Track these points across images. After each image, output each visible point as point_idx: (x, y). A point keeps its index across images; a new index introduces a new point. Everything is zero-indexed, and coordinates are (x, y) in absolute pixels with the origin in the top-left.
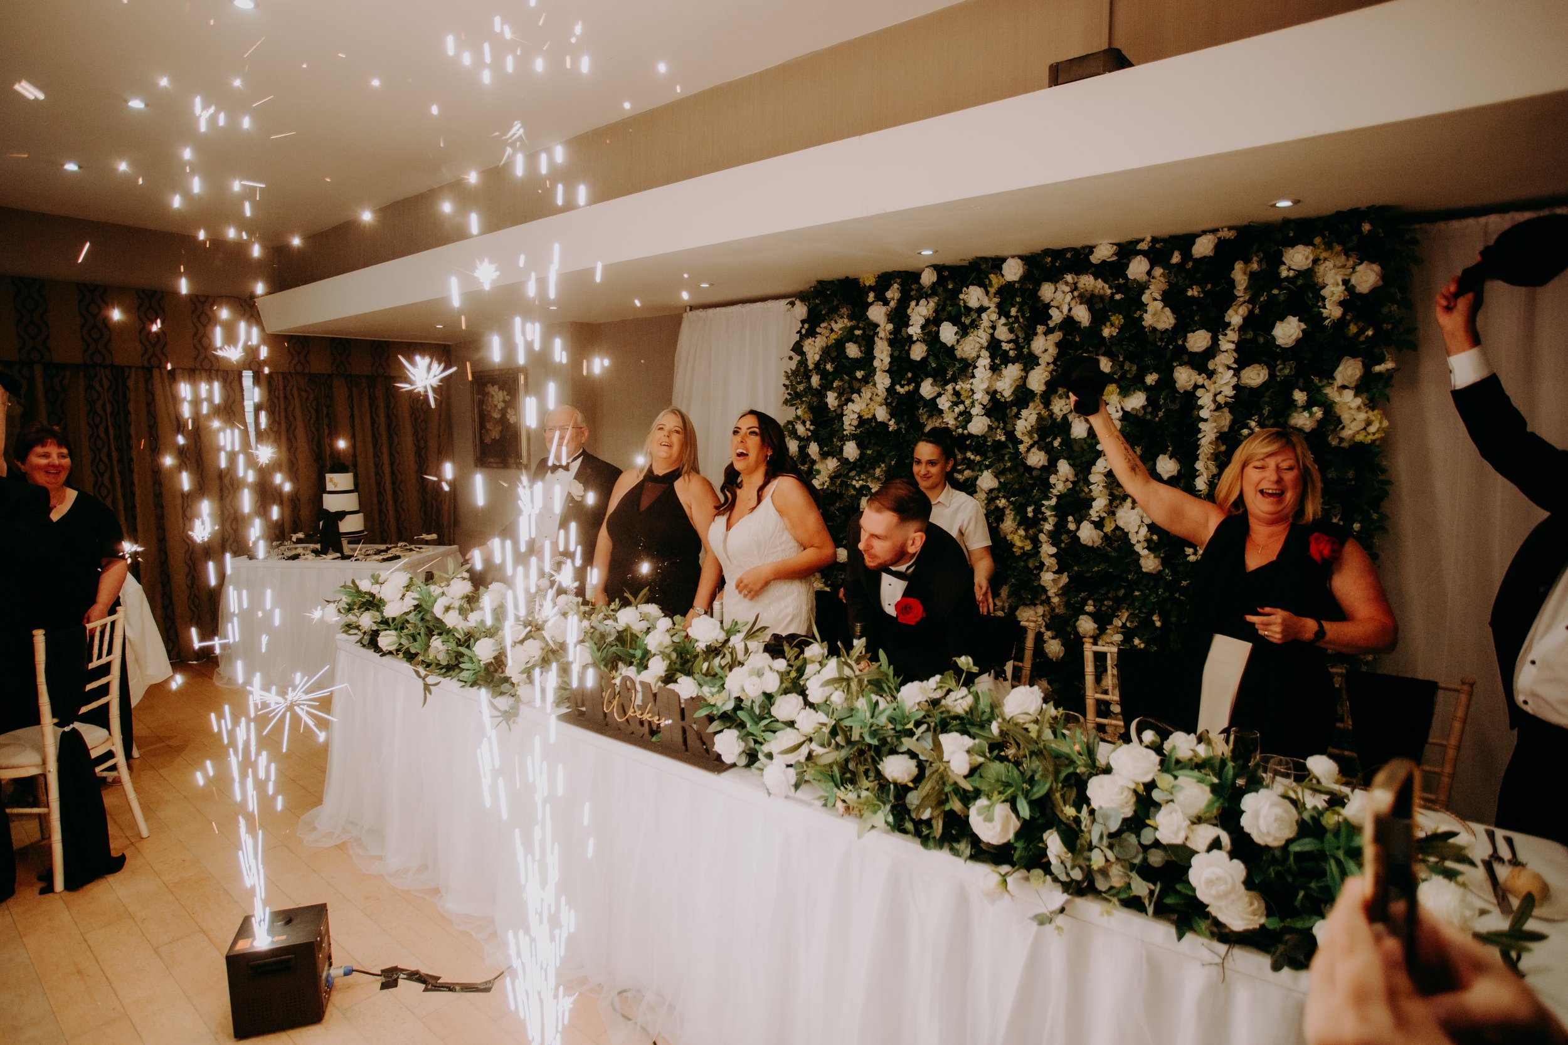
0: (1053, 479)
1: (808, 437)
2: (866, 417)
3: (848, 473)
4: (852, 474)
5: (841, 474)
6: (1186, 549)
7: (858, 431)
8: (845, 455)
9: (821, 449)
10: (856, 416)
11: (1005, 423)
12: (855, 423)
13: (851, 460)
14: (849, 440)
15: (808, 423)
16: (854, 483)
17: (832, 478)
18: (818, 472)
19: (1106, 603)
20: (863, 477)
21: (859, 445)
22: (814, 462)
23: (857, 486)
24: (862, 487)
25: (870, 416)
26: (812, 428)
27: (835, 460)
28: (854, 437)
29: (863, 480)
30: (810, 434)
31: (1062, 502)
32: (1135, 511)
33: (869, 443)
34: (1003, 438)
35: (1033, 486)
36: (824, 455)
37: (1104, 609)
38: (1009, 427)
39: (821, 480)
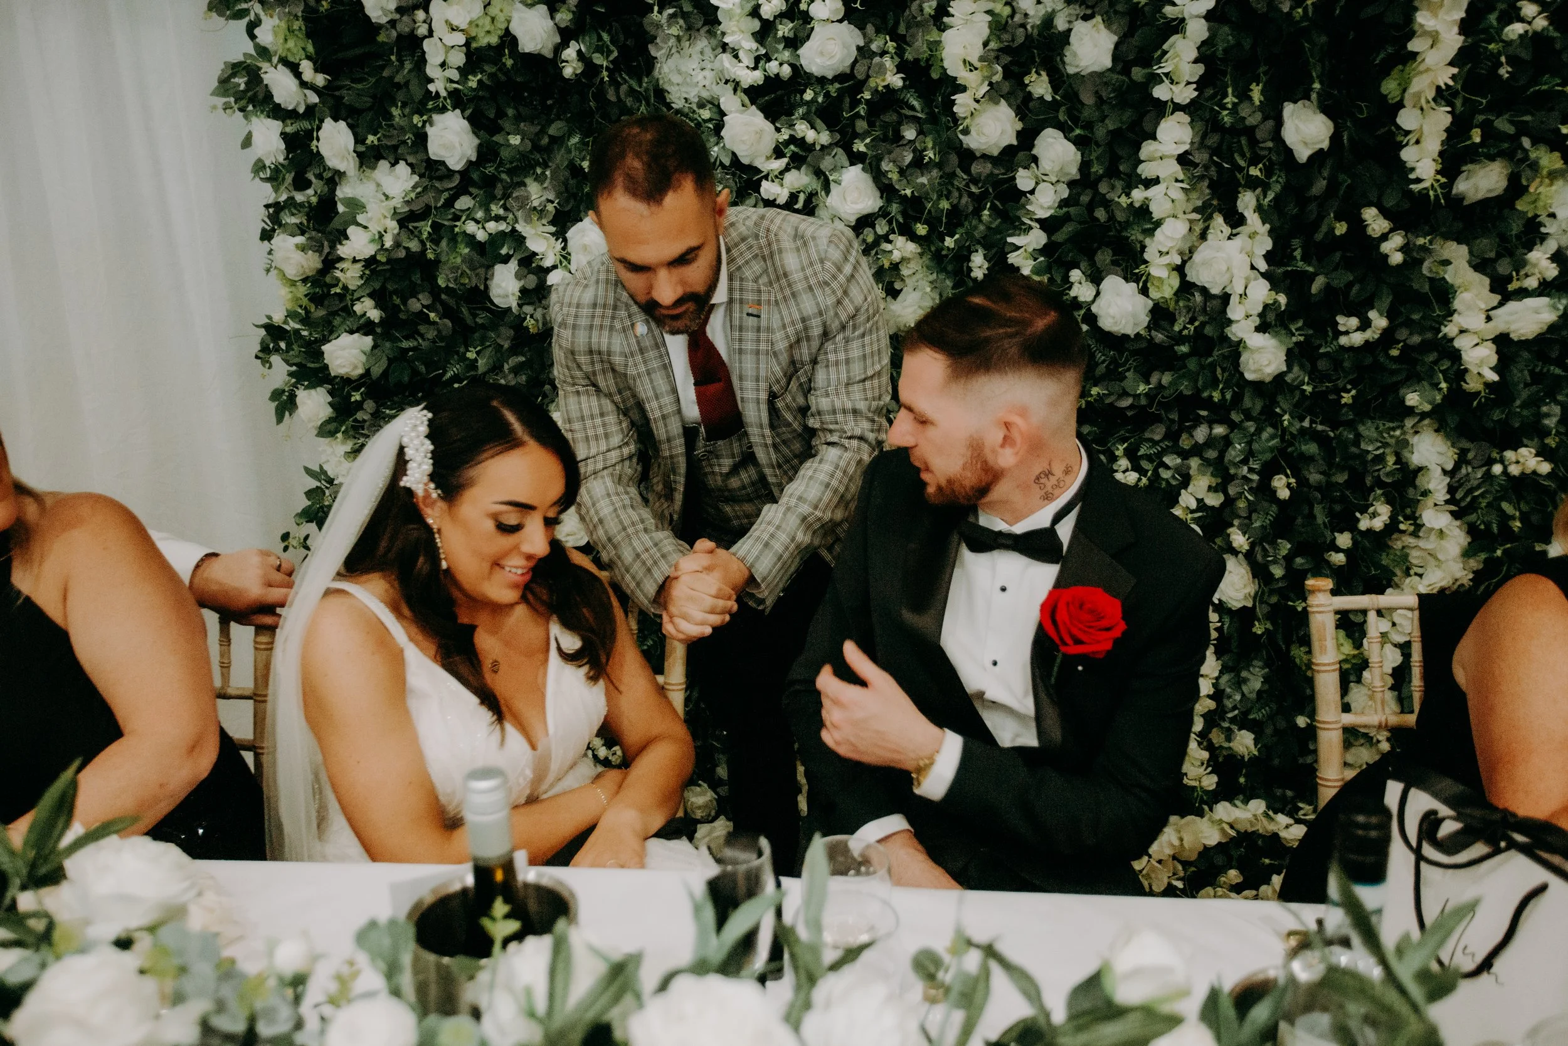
0: (1024, 180)
1: (310, 110)
2: (484, 41)
3: (450, 203)
4: (464, 202)
5: (428, 208)
6: (1340, 319)
7: (473, 83)
8: (435, 150)
9: (359, 140)
10: (460, 39)
11: (902, 42)
12: (458, 59)
13: (456, 163)
14: (443, 110)
15: (306, 68)
16: (471, 227)
17: (406, 220)
18: (356, 206)
19: (1167, 460)
20: (496, 209)
21: (477, 123)
22: (335, 178)
23: (481, 236)
24: (497, 239)
25: (494, 40)
26: (320, 80)
27: (402, 168)
28: (457, 100)
29: (498, 218)
30: (314, 98)
31: (1060, 237)
32: (1237, 242)
33: (501, 114)
34: (896, 81)
35: (979, 201)
36: (367, 158)
37: (1165, 474)
38: (918, 49)
39: (374, 228)
